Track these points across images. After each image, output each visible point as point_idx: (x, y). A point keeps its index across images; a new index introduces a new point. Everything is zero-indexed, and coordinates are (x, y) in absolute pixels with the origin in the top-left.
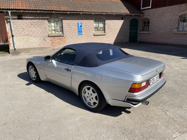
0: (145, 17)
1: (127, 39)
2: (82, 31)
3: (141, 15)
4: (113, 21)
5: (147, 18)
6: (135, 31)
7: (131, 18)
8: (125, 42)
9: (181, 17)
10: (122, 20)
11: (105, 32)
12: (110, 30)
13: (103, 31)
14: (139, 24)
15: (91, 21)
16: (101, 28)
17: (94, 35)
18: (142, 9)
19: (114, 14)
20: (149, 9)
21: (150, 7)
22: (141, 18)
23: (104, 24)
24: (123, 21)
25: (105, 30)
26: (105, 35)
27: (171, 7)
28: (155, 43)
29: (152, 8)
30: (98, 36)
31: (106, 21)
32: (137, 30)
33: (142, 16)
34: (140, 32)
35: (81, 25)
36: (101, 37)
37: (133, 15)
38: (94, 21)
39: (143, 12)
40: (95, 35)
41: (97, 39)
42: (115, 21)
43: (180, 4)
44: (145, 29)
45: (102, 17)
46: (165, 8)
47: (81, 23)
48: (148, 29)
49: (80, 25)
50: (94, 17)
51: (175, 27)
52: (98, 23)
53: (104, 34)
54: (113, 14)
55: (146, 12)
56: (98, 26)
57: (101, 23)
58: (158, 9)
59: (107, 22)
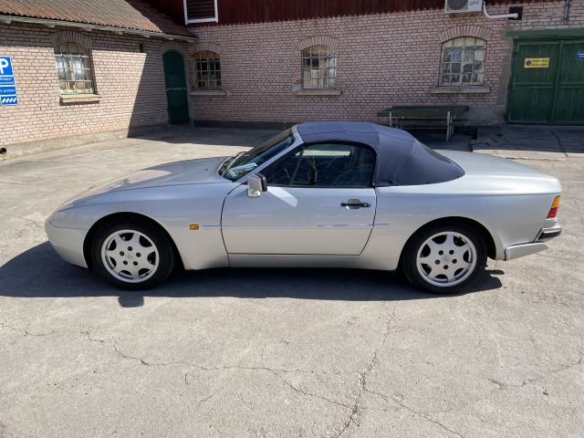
0: (204, 47)
1: (163, 116)
2: (14, 88)
3: (191, 40)
4: (115, 54)
5: (208, 52)
6: (180, 89)
7: (164, 49)
8: (160, 125)
9: (305, 52)
10: (142, 51)
11: (95, 93)
12: (111, 84)
13: (87, 87)
14: (187, 69)
15: (45, 51)
16: (77, 76)
17: (62, 103)
18: (187, 21)
19: (120, 31)
20: (213, 24)
21: (216, 19)
22: (191, 50)
23: (89, 63)
24: (143, 56)
25: (93, 85)
26: (97, 102)
27: (277, 24)
28: (245, 122)
29: (222, 21)
30: (76, 106)
31: (94, 53)
32: (185, 85)
33: (191, 45)
34: (193, 93)
35: (10, 64)
36: (86, 108)
37: (171, 37)
38: (55, 53)
39: (196, 31)
40: (65, 101)
41: (74, 118)
42: (122, 54)
43: (301, 19)
44: (208, 84)
45: (79, 39)
46: (262, 26)
47: (8, 59)
48: (219, 83)
49: (6, 66)
50: (53, 38)
51: (294, 80)
52: (68, 60)
53: (92, 97)
54: (117, 30)
55: (204, 34)
56: (70, 72)
57: (77, 59)
58: (240, 27)
59: (98, 56)
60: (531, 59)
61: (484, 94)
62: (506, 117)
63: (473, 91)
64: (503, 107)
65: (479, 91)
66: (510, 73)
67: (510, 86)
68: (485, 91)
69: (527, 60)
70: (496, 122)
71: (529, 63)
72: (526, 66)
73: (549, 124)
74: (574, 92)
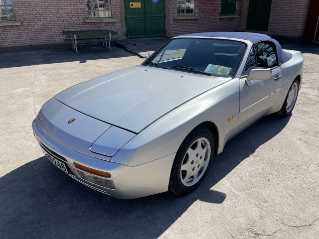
60: (133, 3)
61: (114, 22)
62: (127, 35)
63: (109, 21)
64: (124, 29)
65: (111, 21)
66: (124, 11)
67: (126, 18)
68: (114, 21)
69: (131, 3)
70: (123, 38)
71: (132, 5)
72: (131, 7)
73: (146, 38)
74: (153, 20)
